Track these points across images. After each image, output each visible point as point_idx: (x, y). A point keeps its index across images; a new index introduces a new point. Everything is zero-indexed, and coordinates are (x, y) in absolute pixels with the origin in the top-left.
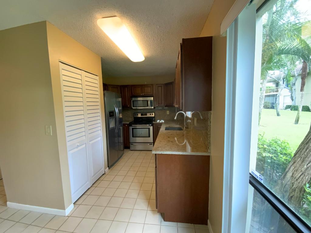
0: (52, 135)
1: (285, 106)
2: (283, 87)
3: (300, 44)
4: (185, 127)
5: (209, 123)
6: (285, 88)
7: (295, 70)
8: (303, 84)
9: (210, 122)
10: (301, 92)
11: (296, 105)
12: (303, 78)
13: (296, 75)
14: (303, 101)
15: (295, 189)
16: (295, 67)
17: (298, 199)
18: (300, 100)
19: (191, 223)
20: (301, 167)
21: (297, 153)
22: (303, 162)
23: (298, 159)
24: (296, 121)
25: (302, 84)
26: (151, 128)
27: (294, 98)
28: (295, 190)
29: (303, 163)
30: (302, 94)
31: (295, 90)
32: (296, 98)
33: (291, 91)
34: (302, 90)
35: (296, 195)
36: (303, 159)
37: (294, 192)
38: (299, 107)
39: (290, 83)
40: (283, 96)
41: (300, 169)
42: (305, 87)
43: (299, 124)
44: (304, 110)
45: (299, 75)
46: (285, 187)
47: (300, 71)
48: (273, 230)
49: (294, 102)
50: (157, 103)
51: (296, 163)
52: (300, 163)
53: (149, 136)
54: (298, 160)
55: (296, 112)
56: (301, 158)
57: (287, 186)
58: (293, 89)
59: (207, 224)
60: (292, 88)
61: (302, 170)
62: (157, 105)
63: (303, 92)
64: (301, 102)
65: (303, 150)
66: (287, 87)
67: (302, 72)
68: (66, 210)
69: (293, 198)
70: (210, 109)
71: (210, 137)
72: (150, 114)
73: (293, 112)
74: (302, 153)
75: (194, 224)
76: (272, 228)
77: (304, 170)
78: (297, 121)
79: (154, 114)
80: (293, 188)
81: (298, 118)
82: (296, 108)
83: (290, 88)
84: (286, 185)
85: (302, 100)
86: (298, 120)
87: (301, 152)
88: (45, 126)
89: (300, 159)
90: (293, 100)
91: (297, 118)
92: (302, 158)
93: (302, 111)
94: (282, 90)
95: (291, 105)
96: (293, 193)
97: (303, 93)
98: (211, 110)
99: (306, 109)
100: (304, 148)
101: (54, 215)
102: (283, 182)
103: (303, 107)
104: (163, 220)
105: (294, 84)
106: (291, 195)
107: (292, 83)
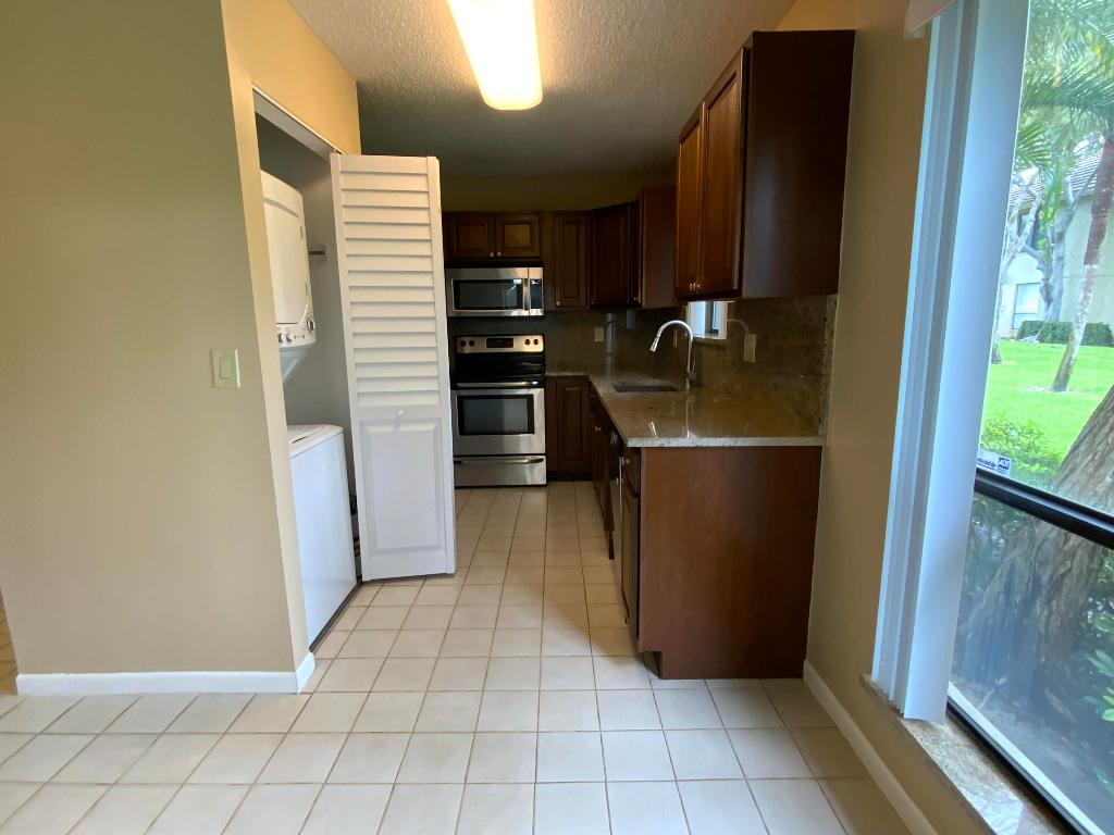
0: (239, 385)
1: (1018, 325)
2: (1019, 250)
3: (1104, 67)
4: (688, 381)
5: (827, 335)
6: (1023, 251)
7: (1068, 179)
8: (1097, 235)
9: (832, 334)
10: (1087, 267)
11: (1062, 319)
12: (1099, 212)
13: (1072, 199)
14: (1091, 301)
15: (1075, 552)
16: (1072, 164)
17: (1083, 582)
18: (1082, 295)
19: (750, 677)
20: (1092, 481)
21: (1082, 441)
22: (1100, 465)
23: (1084, 459)
24: (1057, 378)
25: (1092, 235)
26: (538, 394)
27: (1054, 294)
28: (1073, 555)
29: (1102, 471)
30: (1090, 275)
31: (1060, 259)
32: (1061, 292)
33: (1046, 265)
34: (1090, 257)
35: (1075, 571)
36: (1101, 456)
37: (1072, 561)
38: (1074, 325)
39: (1045, 230)
40: (1015, 286)
41: (1090, 486)
42: (1104, 244)
43: (1071, 390)
44: (1092, 340)
45: (1082, 199)
46: (1040, 547)
47: (1089, 183)
48: (1006, 685)
49: (1054, 310)
50: (558, 297)
51: (1078, 472)
52: (1091, 469)
53: (531, 430)
54: (1086, 462)
55: (1062, 348)
56: (1095, 454)
57: (1047, 544)
58: (1054, 256)
59: (799, 674)
60: (1049, 250)
61: (1097, 490)
62: (558, 303)
63: (1095, 266)
64: (1082, 304)
65: (1100, 429)
66: (1031, 249)
67: (1099, 185)
68: (299, 671)
69: (1066, 580)
70: (831, 287)
71: (827, 385)
72: (528, 342)
73: (1047, 346)
74: (1098, 439)
75: (759, 678)
76: (1002, 681)
77: (1103, 489)
78: (1062, 382)
79: (540, 338)
80: (1066, 548)
81: (1069, 367)
82: (1058, 332)
83: (1041, 253)
84: (1043, 543)
85: (1086, 298)
86: (1067, 377)
87: (1095, 437)
88: (211, 353)
89: (1090, 458)
90: (1048, 300)
91: (1064, 368)
92: (1099, 454)
93: (1082, 344)
94: (1013, 257)
95: (1041, 320)
96: (1068, 563)
97: (1093, 270)
98: (835, 291)
99: (1099, 336)
100: (1103, 425)
101: (250, 694)
102: (1037, 531)
103: (1089, 327)
104: (652, 676)
105: (1061, 236)
106: (1062, 571)
107: (1053, 233)
